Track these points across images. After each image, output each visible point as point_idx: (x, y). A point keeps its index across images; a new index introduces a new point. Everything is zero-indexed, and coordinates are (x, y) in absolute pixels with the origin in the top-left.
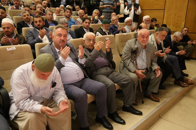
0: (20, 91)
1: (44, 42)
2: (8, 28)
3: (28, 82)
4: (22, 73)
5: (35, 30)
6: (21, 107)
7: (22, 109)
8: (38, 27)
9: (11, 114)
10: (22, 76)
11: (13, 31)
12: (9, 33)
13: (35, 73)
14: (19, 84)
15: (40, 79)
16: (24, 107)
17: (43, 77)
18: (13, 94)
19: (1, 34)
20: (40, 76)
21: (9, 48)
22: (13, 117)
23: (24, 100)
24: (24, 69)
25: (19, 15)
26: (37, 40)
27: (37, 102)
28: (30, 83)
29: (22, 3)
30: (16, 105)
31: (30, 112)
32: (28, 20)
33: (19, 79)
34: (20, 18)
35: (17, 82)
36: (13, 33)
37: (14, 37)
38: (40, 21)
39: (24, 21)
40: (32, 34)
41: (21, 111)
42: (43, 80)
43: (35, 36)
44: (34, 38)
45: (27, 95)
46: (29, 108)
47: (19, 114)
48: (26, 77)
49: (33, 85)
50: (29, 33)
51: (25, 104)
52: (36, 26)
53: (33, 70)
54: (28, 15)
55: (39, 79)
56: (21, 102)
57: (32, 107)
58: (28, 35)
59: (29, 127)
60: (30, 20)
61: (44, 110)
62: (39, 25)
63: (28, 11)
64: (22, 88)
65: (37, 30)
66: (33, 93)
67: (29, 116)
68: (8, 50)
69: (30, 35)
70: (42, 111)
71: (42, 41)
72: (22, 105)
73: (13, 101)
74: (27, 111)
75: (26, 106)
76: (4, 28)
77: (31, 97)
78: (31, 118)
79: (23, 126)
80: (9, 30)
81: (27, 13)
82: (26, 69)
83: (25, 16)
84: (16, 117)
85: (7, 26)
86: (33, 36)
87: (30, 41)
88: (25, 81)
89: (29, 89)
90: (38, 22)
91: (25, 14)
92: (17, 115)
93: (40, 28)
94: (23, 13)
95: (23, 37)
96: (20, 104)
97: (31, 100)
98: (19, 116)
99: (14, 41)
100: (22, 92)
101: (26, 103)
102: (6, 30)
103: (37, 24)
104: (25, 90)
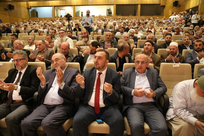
0: (180, 101)
1: (201, 63)
2: (174, 49)
3: (188, 96)
4: (184, 87)
5: (194, 52)
6: (177, 114)
7: (178, 115)
8: (197, 50)
9: (168, 116)
10: (184, 90)
11: (177, 52)
12: (173, 53)
13: (196, 90)
14: (181, 95)
15: (200, 96)
16: (180, 115)
17: (203, 95)
18: (173, 101)
19: (167, 53)
20: (200, 93)
21: (175, 65)
22: (169, 118)
23: (181, 109)
24: (186, 84)
25: (180, 39)
26: (195, 61)
27: (192, 115)
28: (189, 97)
29: (181, 30)
30: (173, 110)
31: (184, 121)
32: (187, 43)
33: (181, 91)
34: (181, 41)
35: (179, 94)
36: (176, 53)
37: (176, 56)
38: (200, 45)
39: (184, 44)
40: (191, 56)
41: (176, 117)
42: (201, 98)
43: (193, 57)
44: (192, 59)
45: (184, 106)
46: (185, 117)
47: (175, 118)
48: (187, 91)
49: (191, 99)
50: (189, 54)
51: (181, 113)
52: (196, 49)
53: (194, 87)
54: (188, 39)
55: (198, 96)
56: (179, 110)
57: (187, 117)
58: (187, 56)
59: (181, 133)
60: (189, 43)
61: (198, 124)
62: (198, 48)
63: (188, 36)
64: (182, 99)
65: (196, 52)
66: (189, 106)
67: (183, 124)
68: (174, 66)
69: (188, 56)
70: (196, 124)
71: (199, 62)
72: (179, 112)
73: (171, 106)
74: (182, 119)
75: (182, 114)
76: (171, 49)
77: (187, 109)
78: (184, 126)
79: (176, 129)
80: (174, 51)
81: (187, 37)
82: (189, 84)
83: (185, 40)
84: (172, 120)
85: (173, 48)
86: (191, 57)
87: (188, 61)
88: (185, 94)
89: (186, 102)
90: (198, 46)
91: (185, 39)
92: (173, 118)
93: (199, 50)
94: (184, 38)
95: (183, 57)
96: (177, 111)
97: (187, 110)
98: (174, 120)
99: (177, 59)
100: (181, 102)
101: (183, 112)
102: (172, 50)
103: (196, 47)
104: (183, 101)
